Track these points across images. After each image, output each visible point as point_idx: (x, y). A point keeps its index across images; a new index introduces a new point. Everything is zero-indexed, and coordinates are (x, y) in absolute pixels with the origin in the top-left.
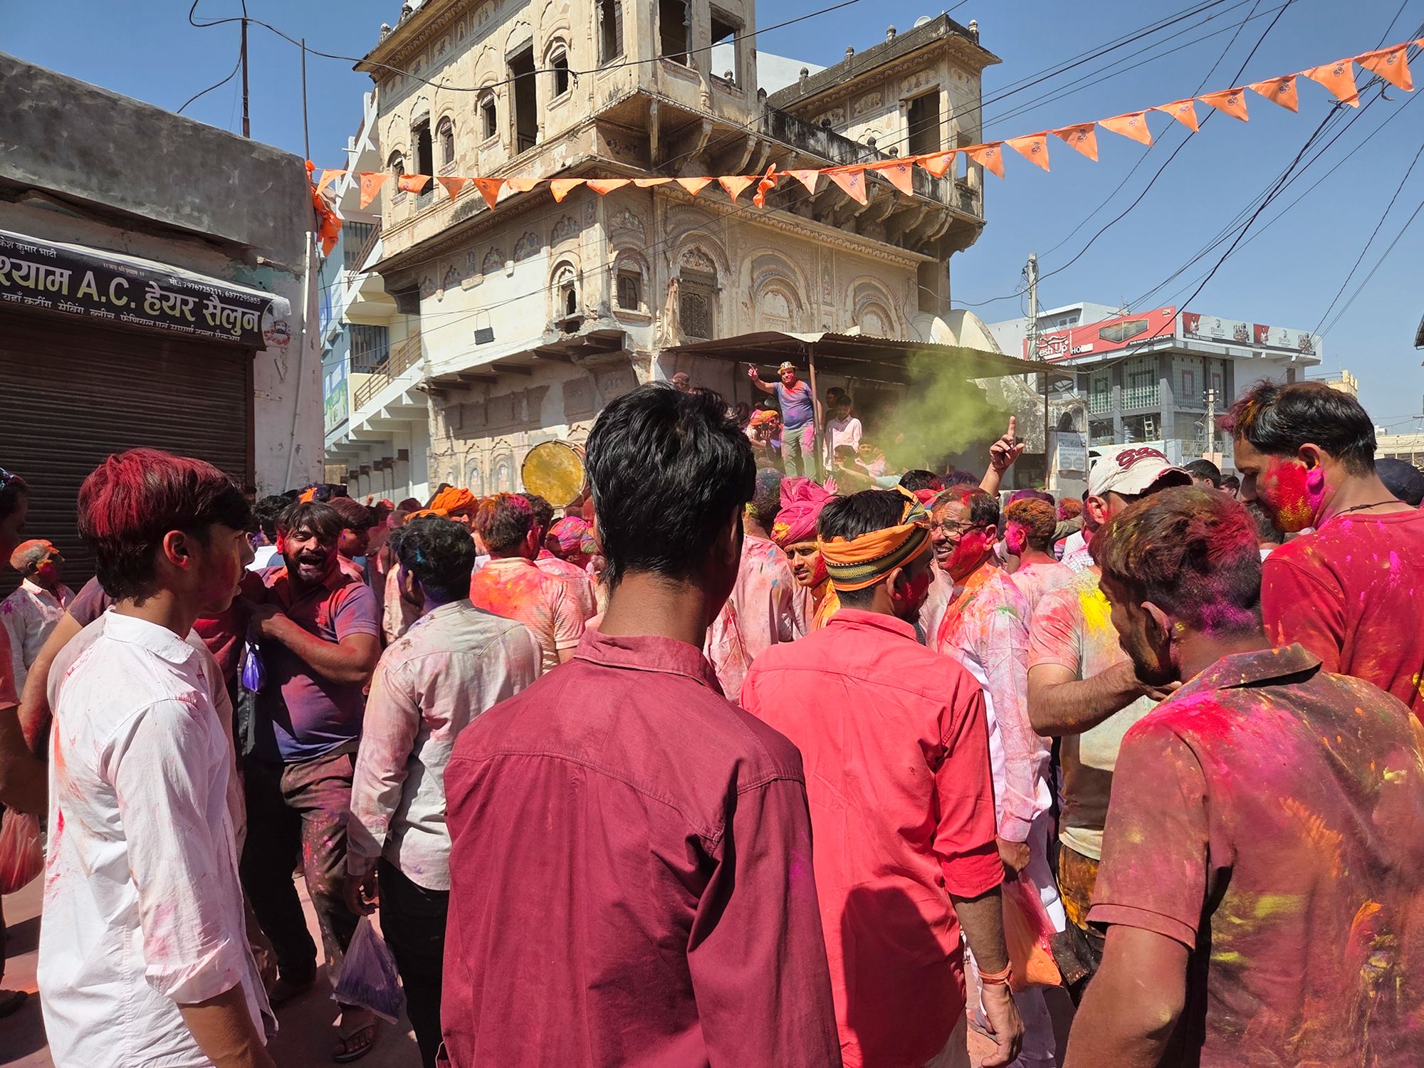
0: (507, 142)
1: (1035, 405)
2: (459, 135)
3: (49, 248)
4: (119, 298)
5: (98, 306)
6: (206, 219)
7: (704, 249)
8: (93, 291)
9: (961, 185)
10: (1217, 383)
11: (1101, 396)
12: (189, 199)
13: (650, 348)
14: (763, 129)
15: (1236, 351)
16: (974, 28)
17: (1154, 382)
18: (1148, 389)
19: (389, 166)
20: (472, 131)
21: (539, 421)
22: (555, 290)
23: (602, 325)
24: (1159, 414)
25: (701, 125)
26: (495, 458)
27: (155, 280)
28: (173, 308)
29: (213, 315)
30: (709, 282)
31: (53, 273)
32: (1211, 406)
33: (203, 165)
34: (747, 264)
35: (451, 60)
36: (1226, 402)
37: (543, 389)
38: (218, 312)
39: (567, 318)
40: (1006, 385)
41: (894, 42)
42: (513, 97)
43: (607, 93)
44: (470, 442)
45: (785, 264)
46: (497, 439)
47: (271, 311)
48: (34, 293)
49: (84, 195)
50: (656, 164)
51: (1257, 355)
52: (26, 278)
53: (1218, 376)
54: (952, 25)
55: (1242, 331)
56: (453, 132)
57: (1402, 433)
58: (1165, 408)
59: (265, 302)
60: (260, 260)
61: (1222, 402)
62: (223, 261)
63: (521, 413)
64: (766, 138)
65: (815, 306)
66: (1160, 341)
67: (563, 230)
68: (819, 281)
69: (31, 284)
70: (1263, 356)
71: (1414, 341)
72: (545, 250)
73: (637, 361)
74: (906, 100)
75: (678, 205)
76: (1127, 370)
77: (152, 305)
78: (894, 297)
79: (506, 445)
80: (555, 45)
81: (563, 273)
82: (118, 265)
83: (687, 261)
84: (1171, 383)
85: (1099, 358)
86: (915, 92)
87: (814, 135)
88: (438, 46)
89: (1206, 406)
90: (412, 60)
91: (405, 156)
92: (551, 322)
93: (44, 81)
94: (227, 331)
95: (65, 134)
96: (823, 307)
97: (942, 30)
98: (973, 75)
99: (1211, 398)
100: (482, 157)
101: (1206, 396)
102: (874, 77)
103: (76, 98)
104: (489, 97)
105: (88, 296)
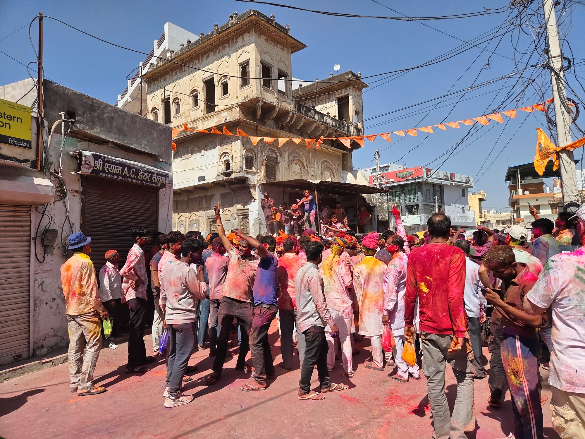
0: (203, 109)
1: (383, 204)
2: (182, 105)
3: (117, 160)
4: (132, 175)
5: (128, 177)
6: (148, 148)
7: (273, 149)
8: (127, 173)
9: (356, 127)
10: (438, 194)
11: (397, 198)
12: (144, 142)
13: (256, 183)
14: (294, 109)
15: (444, 182)
16: (359, 75)
17: (416, 193)
18: (414, 196)
19: (151, 112)
20: (188, 104)
21: (210, 207)
22: (221, 163)
23: (240, 175)
24: (418, 205)
25: (275, 108)
26: (191, 221)
27: (142, 169)
28: (145, 177)
29: (154, 179)
30: (275, 160)
31: (118, 168)
32: (436, 202)
33: (147, 131)
34: (287, 153)
35: (180, 78)
36: (441, 201)
37: (212, 196)
38: (155, 178)
39: (226, 172)
40: (373, 197)
41: (333, 78)
42: (205, 93)
43: (244, 97)
44: (180, 214)
45: (299, 154)
46: (192, 213)
47: (168, 177)
48: (112, 174)
49: (119, 142)
50: (258, 120)
51: (451, 184)
52: (111, 170)
53: (438, 191)
54: (353, 74)
55: (446, 175)
56: (180, 103)
57: (502, 212)
58: (420, 203)
59: (167, 174)
60: (161, 160)
61: (440, 201)
62: (151, 161)
63: (202, 204)
64: (295, 112)
65: (309, 168)
66: (418, 178)
67: (225, 141)
68: (310, 159)
69: (112, 171)
70: (454, 184)
71: (504, 179)
72: (218, 148)
73: (251, 187)
74: (337, 98)
75: (265, 134)
76: (406, 188)
77: (140, 176)
78: (334, 165)
79: (196, 216)
80: (223, 78)
81: (225, 156)
82: (133, 165)
83: (268, 153)
84: (422, 194)
85: (396, 184)
86: (340, 95)
87: (310, 111)
88: (174, 73)
89: (435, 202)
90: (163, 76)
91: (158, 110)
92: (220, 173)
93: (110, 108)
94: (157, 184)
95: (114, 124)
96: (311, 169)
97: (350, 76)
98: (360, 91)
99: (436, 199)
100: (192, 113)
101: (435, 199)
102: (326, 89)
103: (117, 112)
104: (195, 93)
105: (125, 174)
